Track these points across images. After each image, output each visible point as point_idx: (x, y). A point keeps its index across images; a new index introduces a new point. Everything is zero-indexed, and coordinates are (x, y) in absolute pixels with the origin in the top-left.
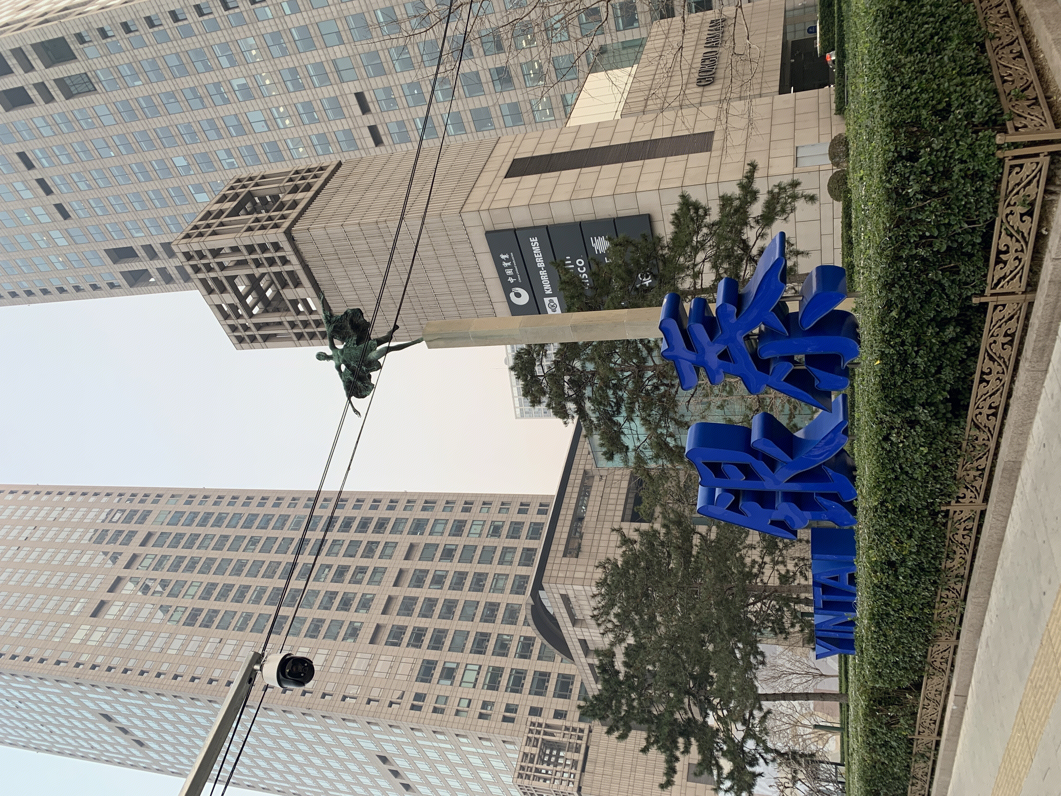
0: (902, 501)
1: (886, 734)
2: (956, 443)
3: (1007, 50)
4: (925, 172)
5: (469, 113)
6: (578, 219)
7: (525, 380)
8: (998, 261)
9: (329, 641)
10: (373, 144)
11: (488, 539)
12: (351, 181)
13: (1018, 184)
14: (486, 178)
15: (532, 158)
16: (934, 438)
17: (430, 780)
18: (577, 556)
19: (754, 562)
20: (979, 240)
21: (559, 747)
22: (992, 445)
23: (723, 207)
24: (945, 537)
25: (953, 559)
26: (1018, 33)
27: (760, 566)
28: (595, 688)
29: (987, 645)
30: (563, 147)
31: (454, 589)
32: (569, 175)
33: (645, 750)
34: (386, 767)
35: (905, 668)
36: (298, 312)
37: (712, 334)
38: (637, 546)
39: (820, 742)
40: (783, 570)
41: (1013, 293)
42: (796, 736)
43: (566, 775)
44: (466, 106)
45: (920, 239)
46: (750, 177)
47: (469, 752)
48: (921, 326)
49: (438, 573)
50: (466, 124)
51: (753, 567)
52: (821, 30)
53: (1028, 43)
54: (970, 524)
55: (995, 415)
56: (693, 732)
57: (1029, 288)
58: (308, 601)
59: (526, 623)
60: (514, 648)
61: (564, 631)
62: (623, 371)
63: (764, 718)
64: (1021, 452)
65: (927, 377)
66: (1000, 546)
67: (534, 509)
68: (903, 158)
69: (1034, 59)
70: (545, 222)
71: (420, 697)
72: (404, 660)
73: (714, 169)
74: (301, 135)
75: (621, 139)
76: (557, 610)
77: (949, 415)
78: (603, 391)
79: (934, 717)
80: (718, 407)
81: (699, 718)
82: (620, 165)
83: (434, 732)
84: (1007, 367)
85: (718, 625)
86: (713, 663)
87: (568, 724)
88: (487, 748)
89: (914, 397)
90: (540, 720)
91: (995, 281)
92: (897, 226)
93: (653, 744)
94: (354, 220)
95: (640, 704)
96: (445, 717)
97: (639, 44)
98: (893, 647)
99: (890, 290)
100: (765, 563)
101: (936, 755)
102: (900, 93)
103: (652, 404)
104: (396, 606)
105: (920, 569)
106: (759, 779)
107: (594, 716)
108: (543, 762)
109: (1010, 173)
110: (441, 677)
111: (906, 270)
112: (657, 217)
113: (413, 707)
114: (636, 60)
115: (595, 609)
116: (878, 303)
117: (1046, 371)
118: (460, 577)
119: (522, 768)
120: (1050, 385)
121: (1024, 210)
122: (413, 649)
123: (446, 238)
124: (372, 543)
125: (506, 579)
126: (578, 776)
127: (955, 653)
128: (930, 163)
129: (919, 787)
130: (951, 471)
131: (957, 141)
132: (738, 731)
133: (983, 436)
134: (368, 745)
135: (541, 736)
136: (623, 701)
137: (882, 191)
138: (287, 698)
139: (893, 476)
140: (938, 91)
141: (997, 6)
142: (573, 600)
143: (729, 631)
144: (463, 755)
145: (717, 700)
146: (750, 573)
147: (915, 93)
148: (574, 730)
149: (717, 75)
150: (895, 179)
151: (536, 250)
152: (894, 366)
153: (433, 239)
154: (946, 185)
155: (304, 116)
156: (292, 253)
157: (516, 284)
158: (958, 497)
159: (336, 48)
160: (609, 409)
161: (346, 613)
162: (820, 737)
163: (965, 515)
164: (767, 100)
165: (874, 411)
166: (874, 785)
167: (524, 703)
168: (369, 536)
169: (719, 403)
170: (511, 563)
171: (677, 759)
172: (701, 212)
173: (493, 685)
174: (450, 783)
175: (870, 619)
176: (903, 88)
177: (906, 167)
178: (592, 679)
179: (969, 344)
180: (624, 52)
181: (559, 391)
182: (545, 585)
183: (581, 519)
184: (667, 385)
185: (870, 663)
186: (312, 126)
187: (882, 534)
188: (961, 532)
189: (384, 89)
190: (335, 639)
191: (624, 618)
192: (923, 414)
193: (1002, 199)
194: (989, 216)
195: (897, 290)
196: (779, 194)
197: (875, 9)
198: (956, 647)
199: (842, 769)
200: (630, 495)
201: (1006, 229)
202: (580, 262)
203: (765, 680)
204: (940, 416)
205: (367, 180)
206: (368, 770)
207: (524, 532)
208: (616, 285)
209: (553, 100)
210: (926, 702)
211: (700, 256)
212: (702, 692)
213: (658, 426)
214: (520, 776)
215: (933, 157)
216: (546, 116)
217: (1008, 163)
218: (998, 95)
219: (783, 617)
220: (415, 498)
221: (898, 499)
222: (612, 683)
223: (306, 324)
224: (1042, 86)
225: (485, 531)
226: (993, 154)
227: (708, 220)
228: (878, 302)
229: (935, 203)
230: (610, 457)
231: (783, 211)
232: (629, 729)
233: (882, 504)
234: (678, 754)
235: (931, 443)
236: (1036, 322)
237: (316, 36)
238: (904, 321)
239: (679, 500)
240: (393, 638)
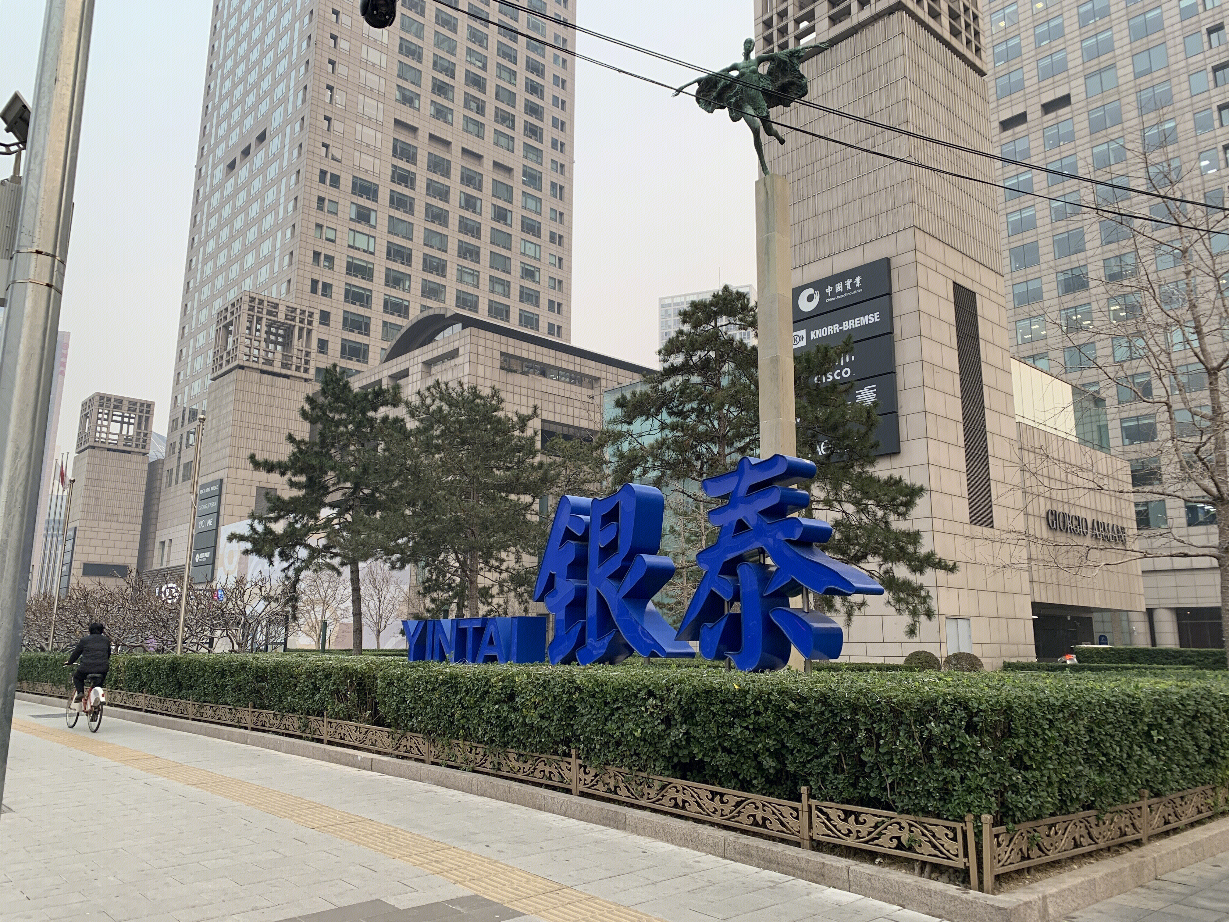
0: (580, 709)
1: (327, 689)
2: (645, 766)
3: (1084, 832)
4: (953, 740)
5: (1033, 239)
6: (899, 370)
7: (712, 304)
8: (848, 814)
9: (396, 68)
10: (1003, 118)
11: (519, 264)
12: (959, 88)
13: (934, 836)
14: (954, 259)
15: (976, 316)
16: (650, 744)
17: (242, 194)
18: (501, 368)
19: (502, 561)
20: (871, 794)
21: (287, 344)
22: (643, 802)
23: (907, 534)
24: (542, 753)
25: (517, 761)
26: (1102, 844)
27: (498, 567)
28: (356, 385)
29: (427, 791)
30: (987, 353)
31: (460, 222)
32: (952, 360)
33: (291, 438)
34: (253, 141)
35: (399, 709)
36: (798, 22)
37: (766, 513)
38: (517, 433)
39: (307, 628)
40: (495, 590)
41: (811, 828)
42: (313, 603)
43: (256, 352)
44: (1042, 236)
45: (876, 734)
46: (940, 565)
47: (275, 240)
48: (777, 733)
49: (479, 202)
50: (1020, 236)
51: (497, 559)
52: (1104, 649)
53: (1090, 854)
54: (556, 778)
55: (676, 805)
56: (314, 492)
57: (815, 844)
58: (443, 42)
59: (424, 308)
60: (396, 293)
61: (417, 352)
62: (719, 419)
63: (333, 568)
64: (636, 830)
65: (719, 737)
66: (534, 807)
67: (554, 318)
68: (971, 718)
69: (1072, 859)
70: (897, 331)
71: (335, 181)
72: (377, 162)
73: (949, 527)
74: (1021, 24)
75: (991, 421)
76: (440, 344)
77: (676, 760)
78: (697, 396)
79: (348, 738)
80: (672, 527)
81: (328, 499)
82: (961, 420)
83: (296, 199)
84: (728, 819)
85: (434, 520)
86: (391, 514)
87: (313, 355)
88: (281, 262)
89: (697, 724)
90: (316, 323)
91: (825, 810)
92: (892, 710)
93: (298, 447)
94: (911, 92)
95: (342, 434)
96: (314, 212)
97: (1103, 445)
98: (421, 697)
99: (820, 701)
100: (500, 573)
101: (307, 739)
102: (1044, 718)
103: (681, 451)
104: (439, 152)
105: (506, 726)
106: (266, 561)
107: (326, 383)
108: (269, 326)
109: (947, 827)
110: (359, 206)
111: (842, 719)
112: (896, 462)
113: (323, 173)
114: (1083, 441)
115: (446, 384)
116: (803, 690)
117: (725, 857)
118: (474, 230)
119: (261, 302)
120: (709, 860)
121: (904, 841)
122: (390, 173)
123: (884, 209)
124: (513, 121)
125: (473, 286)
126: (255, 365)
127: (417, 760)
128: (963, 745)
129: (272, 721)
130: (615, 760)
131: (986, 775)
132: (317, 540)
133: (653, 793)
134: (278, 117)
135: (298, 324)
136: (344, 416)
137: (933, 695)
138: (327, 15)
139: (609, 700)
140: (1045, 758)
141: (1133, 824)
142: (453, 362)
143: (427, 532)
144: (271, 233)
145: (349, 519)
146: (491, 556)
147: (1044, 733)
148: (307, 362)
149: (1058, 533)
150: (947, 709)
151: (865, 320)
152: (732, 703)
153: (883, 192)
154: (938, 762)
155: (1045, 27)
156: (874, 12)
157: (823, 296)
158: (585, 767)
159: (1130, 69)
160: (676, 403)
161: (430, 89)
162: (313, 628)
163: (566, 773)
164: (1026, 587)
165: (681, 682)
166: (272, 676)
167: (334, 305)
168: (521, 117)
169: (677, 528)
170: (492, 291)
171: (283, 474)
172: (902, 509)
173: (353, 269)
174: (239, 218)
175: (451, 675)
176: (1050, 721)
177: (961, 720)
178: (364, 383)
179: (755, 782)
180: (1095, 428)
181: (697, 345)
182: (468, 330)
183: (544, 374)
184: (701, 468)
185: (402, 674)
186: (1032, 39)
187: (545, 688)
188: (547, 769)
189: (1073, 132)
190: (399, 76)
191: (438, 417)
192: (678, 732)
193: (917, 819)
194: (899, 805)
195: (819, 708)
196: (919, 596)
197: (1142, 696)
198: (423, 761)
199: (281, 649)
200: (572, 430)
201: (883, 822)
202: (847, 373)
203: (371, 572)
204: (675, 750)
205: (961, 109)
206: (249, 118)
207: (528, 308)
208: (821, 413)
209: (1042, 343)
210: (364, 730)
211: (850, 508)
212: (357, 502)
213: (655, 458)
214: (252, 299)
215: (970, 749)
216: (1023, 335)
217: (958, 826)
218: (1035, 819)
219: (442, 590)
220: (567, 174)
221: (584, 705)
222: (364, 403)
223: (783, 31)
224: (1041, 865)
225: (527, 261)
226: (969, 811)
227: (892, 517)
228: (805, 689)
229: (917, 749)
230: (620, 404)
231: (899, 600)
232: (313, 422)
233: (578, 688)
234: (289, 475)
235: (645, 740)
236: (779, 849)
237: (1148, 43)
238: (783, 715)
239: (569, 481)
240: (402, 148)
